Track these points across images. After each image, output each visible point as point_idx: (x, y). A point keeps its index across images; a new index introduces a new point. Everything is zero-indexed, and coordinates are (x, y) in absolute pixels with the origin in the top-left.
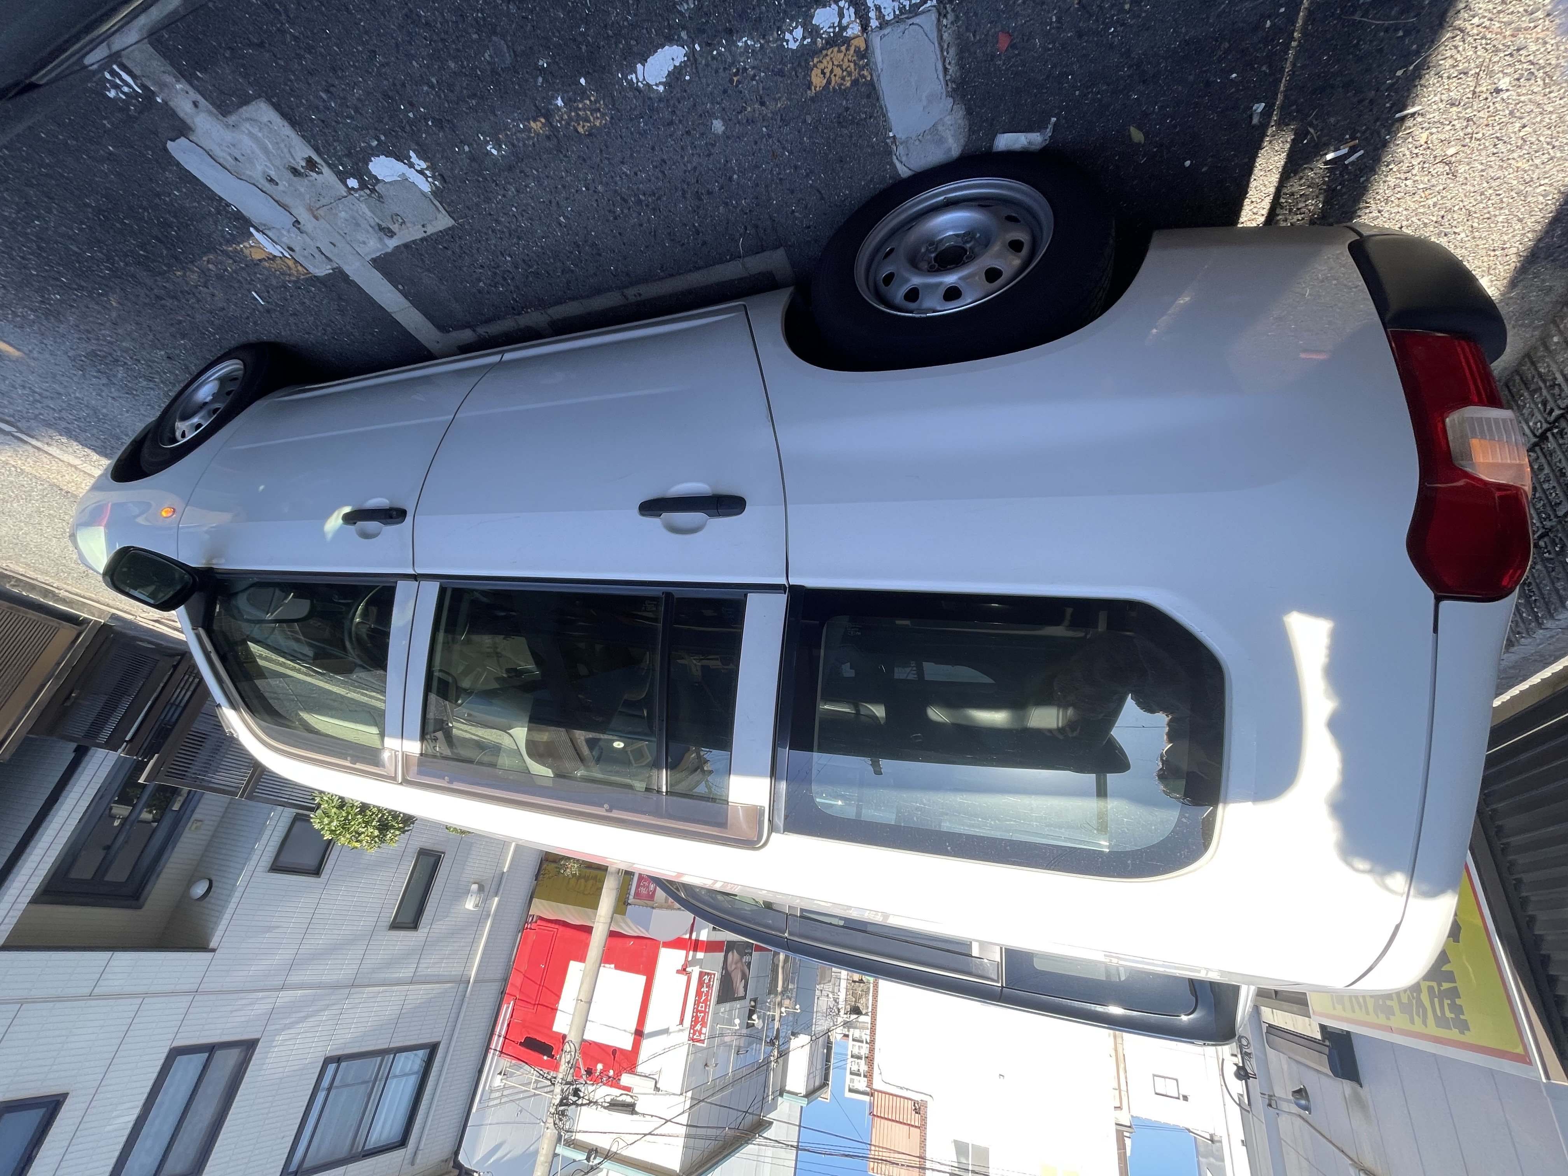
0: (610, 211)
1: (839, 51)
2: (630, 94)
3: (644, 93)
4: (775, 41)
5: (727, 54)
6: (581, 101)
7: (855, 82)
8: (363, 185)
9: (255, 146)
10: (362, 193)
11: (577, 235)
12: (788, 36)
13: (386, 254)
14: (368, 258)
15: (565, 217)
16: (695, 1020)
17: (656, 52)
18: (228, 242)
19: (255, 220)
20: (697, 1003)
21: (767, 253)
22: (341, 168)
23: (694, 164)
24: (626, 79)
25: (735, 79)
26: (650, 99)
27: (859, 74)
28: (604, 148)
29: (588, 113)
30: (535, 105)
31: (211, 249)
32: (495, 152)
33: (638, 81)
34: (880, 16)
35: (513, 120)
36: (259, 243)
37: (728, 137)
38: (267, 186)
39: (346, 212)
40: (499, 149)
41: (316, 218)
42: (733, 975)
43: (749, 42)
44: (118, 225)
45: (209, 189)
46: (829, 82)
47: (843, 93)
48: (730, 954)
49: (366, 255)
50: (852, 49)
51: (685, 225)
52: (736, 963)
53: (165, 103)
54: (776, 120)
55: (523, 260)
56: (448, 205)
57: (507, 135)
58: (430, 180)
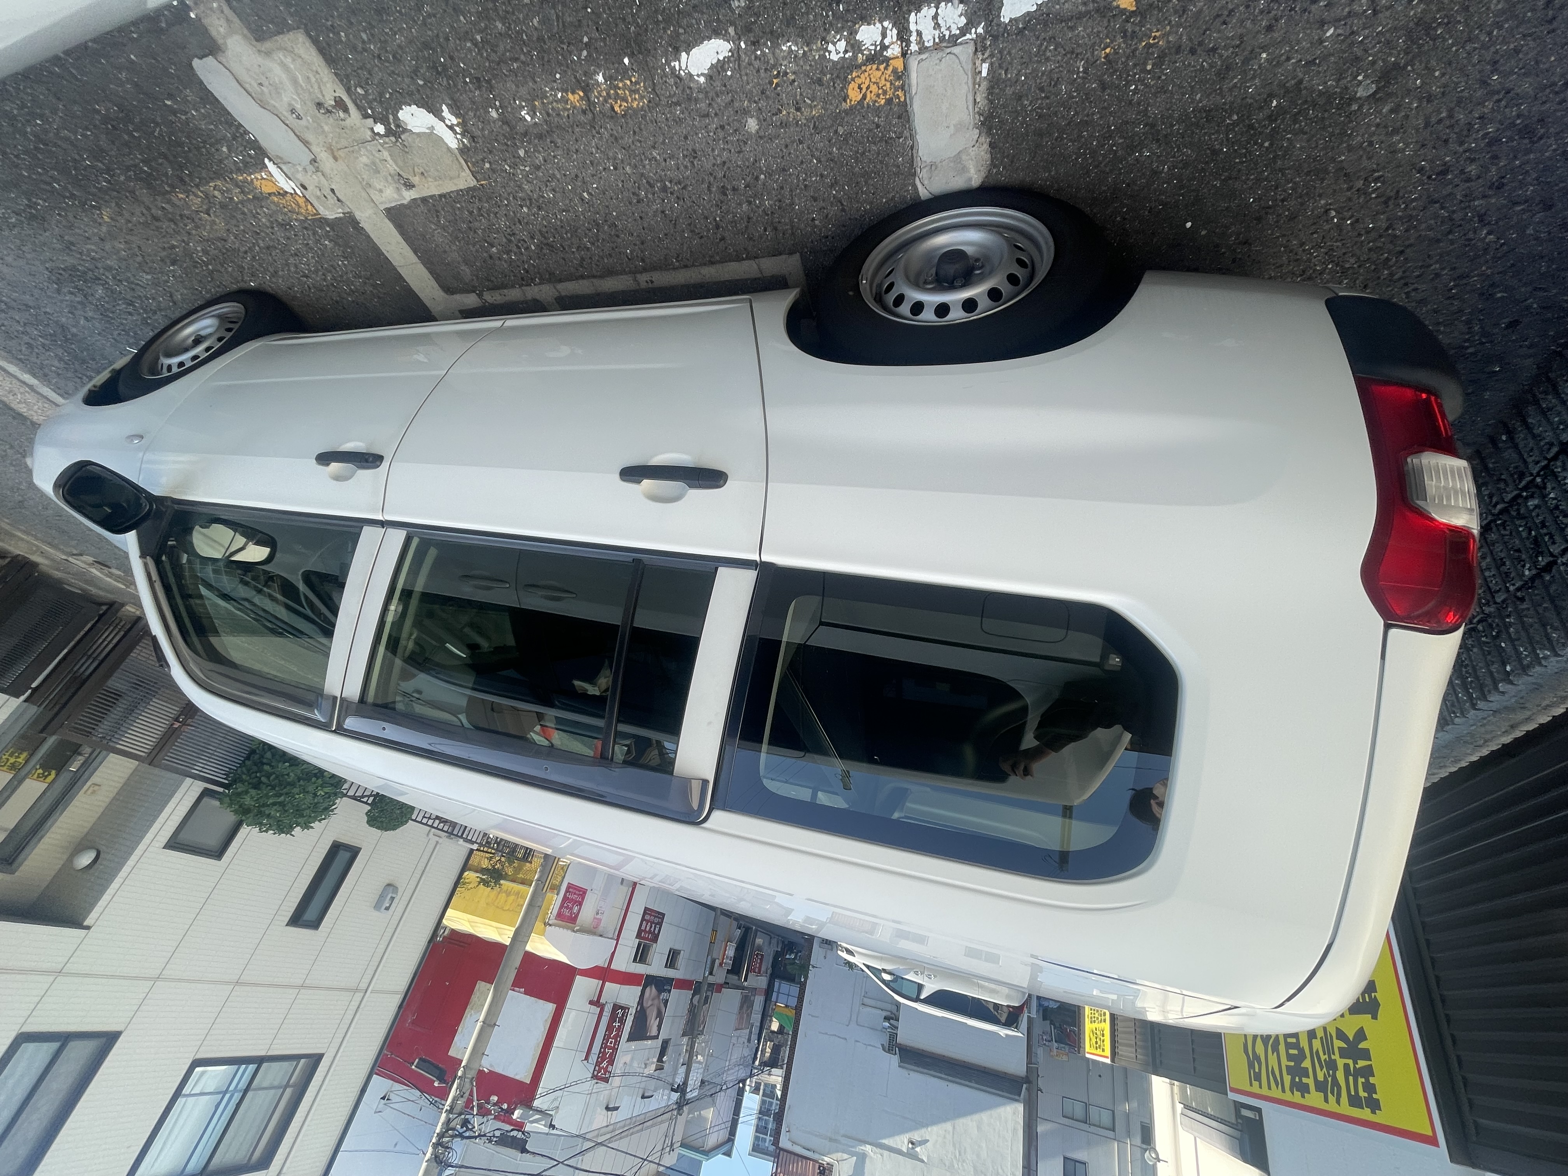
0: (634, 194)
1: (878, 69)
2: (672, 81)
3: (683, 81)
4: (818, 50)
5: (770, 56)
6: (621, 80)
7: (889, 101)
8: (389, 132)
9: (284, 76)
10: (387, 140)
11: (598, 213)
12: (831, 47)
13: (402, 205)
14: (382, 207)
15: (589, 194)
16: (602, 1057)
17: (702, 43)
18: (239, 171)
19: (271, 152)
20: (606, 1038)
21: (784, 257)
22: (369, 112)
23: (723, 159)
24: (669, 65)
25: (775, 81)
26: (690, 88)
27: (894, 94)
28: (637, 130)
29: (627, 92)
30: (575, 77)
31: (218, 175)
32: (528, 118)
33: (680, 69)
34: (921, 41)
35: (552, 89)
36: (272, 176)
37: (761, 137)
38: (291, 119)
39: (368, 158)
40: (533, 116)
41: (336, 159)
42: (648, 1012)
43: (793, 48)
44: (126, 137)
45: (229, 113)
46: (864, 97)
47: (877, 111)
48: (648, 989)
49: (381, 203)
50: (890, 68)
51: (707, 218)
52: (653, 1000)
53: (198, 19)
54: (809, 127)
55: (540, 231)
56: (474, 164)
57: (543, 103)
58: (459, 136)
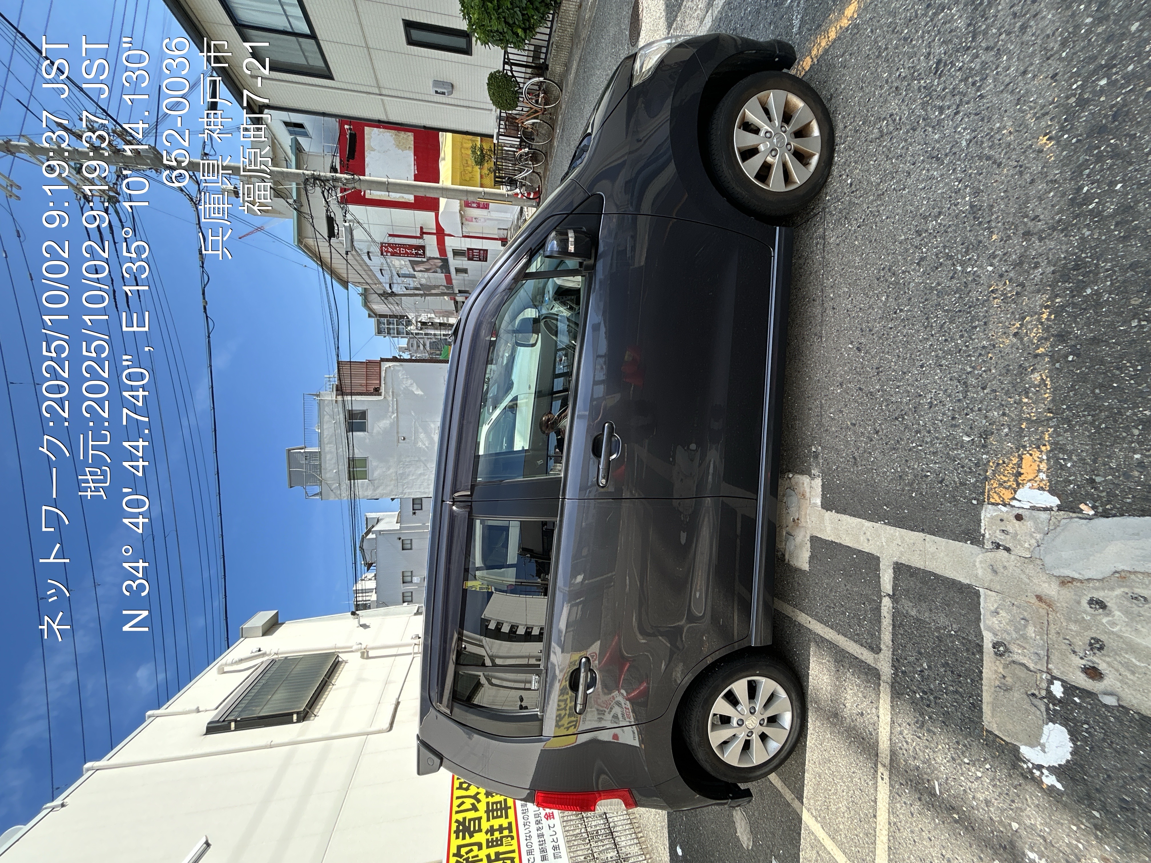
8: (1051, 696)
10: (1045, 684)
14: (981, 593)
16: (394, 246)
18: (1055, 445)
19: (1065, 519)
20: (404, 246)
22: (1077, 700)
31: (1056, 408)
36: (1039, 487)
41: (1039, 597)
42: (426, 263)
48: (440, 261)
52: (435, 265)
58: (1029, 765)
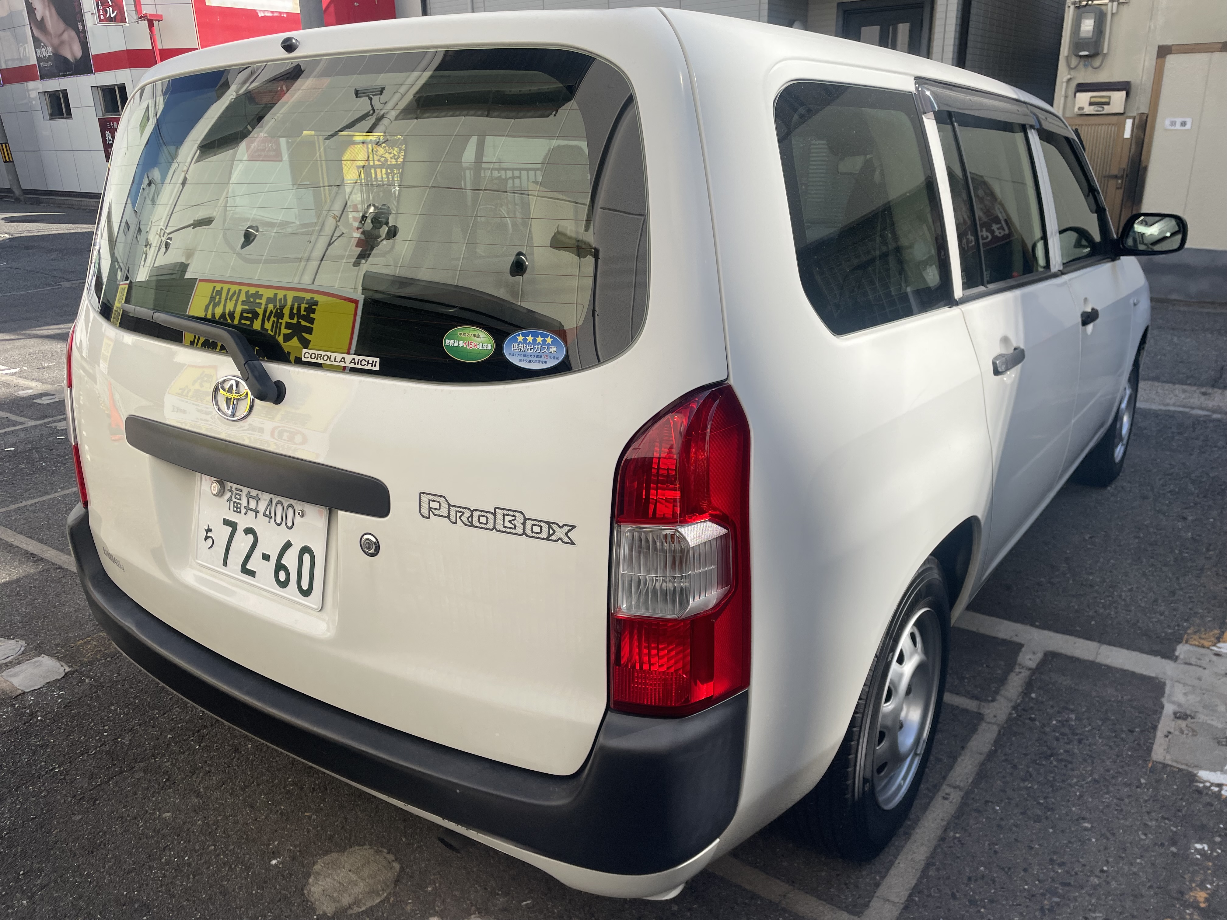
0: (1064, 863)
11: (1060, 819)
13: (1162, 695)
14: (1167, 682)
15: (1086, 829)
32: (1199, 846)
35: (1219, 887)
40: (1198, 851)
49: (1173, 685)
55: (1071, 763)
56: (1174, 772)
57: (1209, 869)
58: (1208, 784)
